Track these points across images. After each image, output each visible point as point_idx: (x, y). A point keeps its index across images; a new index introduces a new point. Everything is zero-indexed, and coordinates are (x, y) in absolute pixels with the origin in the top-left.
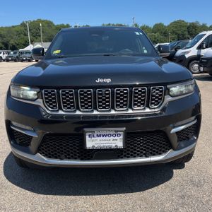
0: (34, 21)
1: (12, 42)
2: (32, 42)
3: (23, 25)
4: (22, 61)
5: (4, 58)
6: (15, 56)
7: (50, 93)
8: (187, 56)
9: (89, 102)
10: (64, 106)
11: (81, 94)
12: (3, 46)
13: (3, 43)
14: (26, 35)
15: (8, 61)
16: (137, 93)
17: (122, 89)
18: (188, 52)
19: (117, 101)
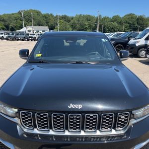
0: (27, 11)
1: (11, 25)
2: (26, 25)
3: (20, 13)
4: (18, 40)
5: (5, 37)
6: (13, 36)
7: (26, 115)
8: (137, 45)
9: (62, 122)
10: (39, 126)
11: (54, 118)
12: (5, 28)
13: (5, 26)
14: (21, 20)
15: (7, 39)
16: (105, 119)
17: (92, 115)
18: (138, 42)
19: (87, 125)
